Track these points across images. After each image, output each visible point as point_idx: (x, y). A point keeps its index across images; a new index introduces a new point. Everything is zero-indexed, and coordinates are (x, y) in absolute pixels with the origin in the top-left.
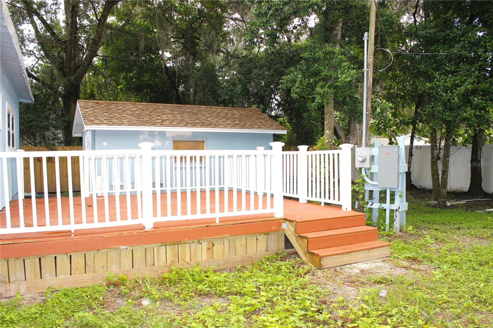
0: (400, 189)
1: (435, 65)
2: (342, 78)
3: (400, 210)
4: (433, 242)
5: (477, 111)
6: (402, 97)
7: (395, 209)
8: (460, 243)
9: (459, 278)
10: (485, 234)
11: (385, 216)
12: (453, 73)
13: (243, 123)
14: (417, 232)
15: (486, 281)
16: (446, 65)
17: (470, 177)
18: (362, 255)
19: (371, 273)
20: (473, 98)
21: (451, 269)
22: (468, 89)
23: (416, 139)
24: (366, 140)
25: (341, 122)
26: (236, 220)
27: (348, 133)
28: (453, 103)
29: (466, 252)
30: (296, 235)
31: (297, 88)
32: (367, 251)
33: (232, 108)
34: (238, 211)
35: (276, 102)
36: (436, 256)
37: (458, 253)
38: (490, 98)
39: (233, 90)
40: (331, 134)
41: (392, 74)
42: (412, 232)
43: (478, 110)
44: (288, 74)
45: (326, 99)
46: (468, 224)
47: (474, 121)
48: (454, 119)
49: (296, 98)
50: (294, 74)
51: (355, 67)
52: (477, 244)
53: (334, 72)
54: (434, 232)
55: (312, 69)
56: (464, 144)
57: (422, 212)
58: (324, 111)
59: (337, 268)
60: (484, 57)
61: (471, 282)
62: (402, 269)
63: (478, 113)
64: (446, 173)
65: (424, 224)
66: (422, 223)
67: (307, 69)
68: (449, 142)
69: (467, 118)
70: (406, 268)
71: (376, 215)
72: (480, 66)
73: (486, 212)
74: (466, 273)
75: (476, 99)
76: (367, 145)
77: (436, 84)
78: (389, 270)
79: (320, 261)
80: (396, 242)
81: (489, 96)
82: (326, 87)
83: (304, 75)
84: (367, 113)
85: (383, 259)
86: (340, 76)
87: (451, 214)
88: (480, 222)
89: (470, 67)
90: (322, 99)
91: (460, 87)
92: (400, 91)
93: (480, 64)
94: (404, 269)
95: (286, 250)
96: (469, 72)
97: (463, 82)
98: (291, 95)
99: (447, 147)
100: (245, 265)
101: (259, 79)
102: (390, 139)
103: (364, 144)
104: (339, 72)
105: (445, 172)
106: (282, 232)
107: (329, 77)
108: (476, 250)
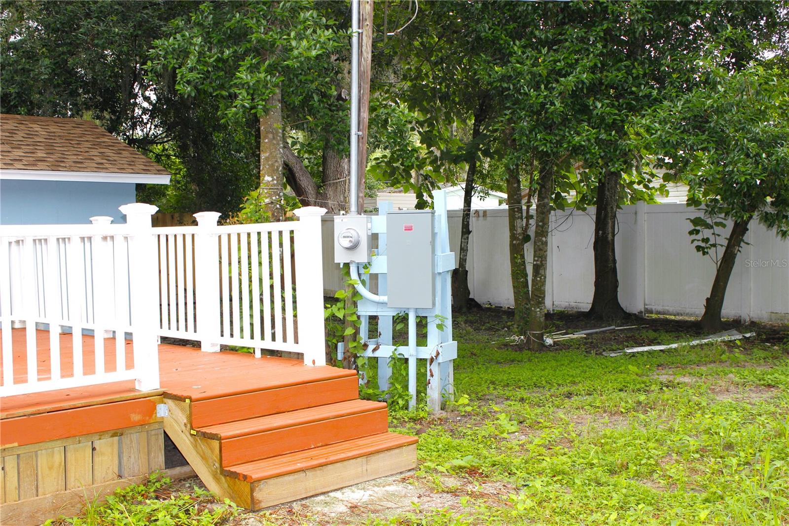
0: (437, 312)
1: (512, 26)
2: (300, 50)
3: (440, 359)
4: (513, 429)
5: (603, 131)
6: (444, 98)
7: (428, 357)
8: (570, 428)
9: (567, 506)
10: (623, 404)
11: (407, 374)
12: (550, 44)
13: (55, 157)
14: (479, 407)
15: (622, 507)
16: (537, 27)
17: (594, 280)
18: (352, 469)
19: (374, 511)
20: (594, 103)
21: (551, 487)
22: (583, 83)
23: (477, 194)
24: (358, 197)
25: (306, 156)
26: (38, 404)
27: (323, 182)
28: (552, 113)
29: (583, 447)
30: (193, 432)
31: (191, 70)
32: (364, 459)
33: (27, 117)
34: (39, 380)
35: (146, 105)
36: (519, 460)
37: (566, 450)
38: (628, 104)
39: (29, 71)
40: (277, 185)
41: (422, 44)
42: (469, 409)
43: (604, 129)
44: (167, 36)
45: (262, 100)
46: (588, 383)
47: (595, 153)
48: (555, 150)
49: (189, 95)
50: (183, 36)
51: (331, 22)
52: (606, 427)
53: (281, 33)
54: (517, 406)
55: (227, 24)
56: (580, 205)
57: (490, 361)
58: (259, 128)
59: (294, 505)
60: (613, 12)
61: (592, 511)
62: (445, 495)
63: (603, 136)
64: (542, 272)
65: (495, 389)
66: (492, 386)
67: (216, 24)
68: (546, 200)
69: (582, 146)
70: (454, 493)
71: (385, 372)
72: (607, 32)
73: (625, 354)
74: (583, 494)
75: (599, 105)
76: (361, 210)
77: (514, 69)
78: (416, 500)
79: (252, 491)
80: (432, 433)
81: (625, 98)
82: (262, 69)
83: (207, 39)
84: (360, 133)
85: (403, 476)
86: (294, 43)
87: (554, 363)
88: (613, 378)
89: (585, 33)
90: (253, 99)
91: (565, 76)
92: (440, 84)
93: (605, 27)
94: (449, 495)
95: (170, 472)
96: (584, 43)
97: (572, 66)
98: (177, 87)
99: (543, 213)
100: (63, 517)
101: (97, 46)
102: (420, 196)
103: (353, 207)
104: (293, 34)
105: (539, 269)
106: (157, 426)
107: (268, 46)
108: (603, 441)
